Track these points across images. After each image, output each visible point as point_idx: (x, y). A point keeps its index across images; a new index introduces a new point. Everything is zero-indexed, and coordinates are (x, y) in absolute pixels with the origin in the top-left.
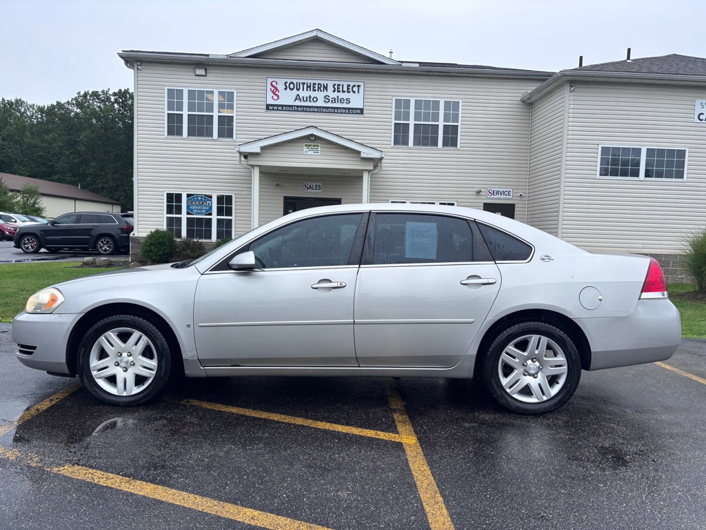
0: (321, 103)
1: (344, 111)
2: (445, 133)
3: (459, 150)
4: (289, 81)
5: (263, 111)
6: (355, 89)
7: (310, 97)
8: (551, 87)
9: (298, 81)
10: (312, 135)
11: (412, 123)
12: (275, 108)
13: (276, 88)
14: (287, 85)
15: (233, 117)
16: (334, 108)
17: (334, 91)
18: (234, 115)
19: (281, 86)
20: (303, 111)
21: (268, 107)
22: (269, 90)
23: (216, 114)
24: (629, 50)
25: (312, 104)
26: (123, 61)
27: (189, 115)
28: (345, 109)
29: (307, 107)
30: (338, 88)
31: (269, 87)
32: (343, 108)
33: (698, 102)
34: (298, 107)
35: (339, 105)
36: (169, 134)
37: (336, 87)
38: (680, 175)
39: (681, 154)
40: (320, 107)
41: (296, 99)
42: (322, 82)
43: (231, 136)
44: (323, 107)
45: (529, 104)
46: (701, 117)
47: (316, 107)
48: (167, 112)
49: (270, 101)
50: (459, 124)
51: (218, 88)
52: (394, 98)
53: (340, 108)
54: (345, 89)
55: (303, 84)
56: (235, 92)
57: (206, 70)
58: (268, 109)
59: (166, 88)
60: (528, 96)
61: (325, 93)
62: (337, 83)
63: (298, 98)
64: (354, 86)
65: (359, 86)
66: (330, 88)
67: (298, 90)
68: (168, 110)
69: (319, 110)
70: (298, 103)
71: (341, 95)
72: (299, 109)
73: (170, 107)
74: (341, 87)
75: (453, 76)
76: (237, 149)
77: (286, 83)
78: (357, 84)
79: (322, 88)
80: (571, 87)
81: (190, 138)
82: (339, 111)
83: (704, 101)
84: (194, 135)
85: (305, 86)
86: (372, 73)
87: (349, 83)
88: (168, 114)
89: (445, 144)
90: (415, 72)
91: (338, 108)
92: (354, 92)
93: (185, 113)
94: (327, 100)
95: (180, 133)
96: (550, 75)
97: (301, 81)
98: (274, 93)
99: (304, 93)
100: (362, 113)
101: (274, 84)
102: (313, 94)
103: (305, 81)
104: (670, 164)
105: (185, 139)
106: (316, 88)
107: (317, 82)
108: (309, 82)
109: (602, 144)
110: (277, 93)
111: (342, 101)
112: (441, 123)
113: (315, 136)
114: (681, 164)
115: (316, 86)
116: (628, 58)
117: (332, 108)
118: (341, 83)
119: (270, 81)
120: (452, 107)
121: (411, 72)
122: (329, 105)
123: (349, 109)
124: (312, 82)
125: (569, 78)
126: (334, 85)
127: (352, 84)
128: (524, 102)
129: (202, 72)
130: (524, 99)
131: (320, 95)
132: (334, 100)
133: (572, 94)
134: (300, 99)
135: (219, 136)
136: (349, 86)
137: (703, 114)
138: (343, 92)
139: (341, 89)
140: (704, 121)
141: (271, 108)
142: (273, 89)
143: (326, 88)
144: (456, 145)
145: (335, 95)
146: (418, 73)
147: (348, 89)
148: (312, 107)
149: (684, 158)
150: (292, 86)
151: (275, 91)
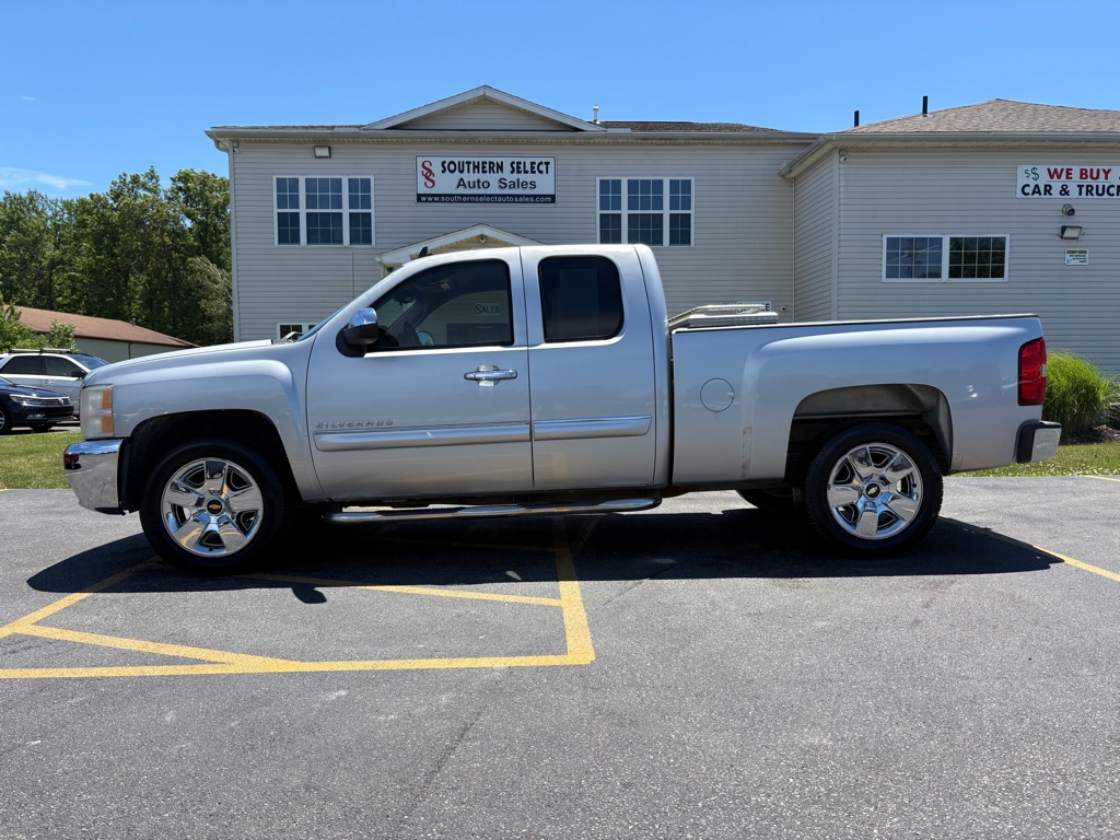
0: (494, 189)
1: (527, 199)
2: (672, 224)
3: (693, 249)
4: (448, 160)
5: (413, 204)
6: (543, 168)
7: (479, 181)
8: (816, 156)
9: (461, 159)
10: (482, 237)
11: (625, 212)
12: (430, 199)
13: (430, 171)
14: (446, 165)
15: (370, 214)
16: (514, 196)
17: (512, 172)
18: (372, 211)
19: (436, 168)
20: (469, 202)
21: (419, 197)
22: (420, 174)
23: (346, 211)
24: (925, 99)
25: (482, 191)
26: (212, 142)
27: (307, 214)
28: (529, 196)
29: (475, 196)
30: (519, 168)
31: (420, 169)
32: (526, 196)
33: (1021, 169)
34: (462, 196)
35: (520, 191)
36: (280, 242)
37: (515, 166)
38: (998, 273)
39: (1000, 243)
40: (494, 195)
41: (459, 185)
42: (495, 160)
43: (369, 242)
44: (498, 196)
45: (791, 178)
46: (1027, 190)
47: (487, 195)
48: (276, 211)
49: (422, 190)
50: (692, 212)
51: (347, 175)
52: (598, 179)
53: (522, 196)
54: (528, 168)
55: (468, 163)
56: (372, 178)
57: (330, 148)
58: (419, 200)
59: (275, 178)
60: (787, 169)
61: (500, 175)
62: (516, 160)
63: (461, 183)
64: (541, 163)
65: (547, 164)
66: (507, 168)
67: (461, 172)
68: (279, 207)
69: (493, 198)
70: (462, 190)
71: (523, 177)
72: (465, 198)
73: (281, 204)
74: (522, 166)
75: (680, 144)
76: (378, 260)
77: (444, 162)
78: (544, 160)
79: (495, 169)
80: (841, 156)
81: (311, 246)
82: (521, 199)
83: (1030, 168)
84: (316, 242)
85: (471, 166)
86: (565, 144)
87: (533, 160)
88: (279, 214)
89: (672, 242)
90: (625, 141)
91: (519, 196)
92: (541, 172)
93: (303, 211)
94: (503, 185)
95: (296, 240)
96: (815, 137)
97: (465, 159)
98: (427, 178)
99: (470, 177)
100: (553, 201)
101: (427, 165)
102: (483, 177)
103: (471, 160)
104: (984, 258)
105: (303, 248)
106: (487, 169)
107: (488, 160)
108: (476, 160)
109: (887, 233)
110: (431, 177)
111: (524, 185)
112: (666, 212)
113: (486, 237)
114: (1000, 258)
115: (487, 166)
116: (925, 111)
117: (510, 196)
118: (522, 160)
119: (420, 160)
120: (681, 189)
121: (620, 141)
122: (507, 191)
123: (535, 196)
124: (481, 160)
125: (836, 144)
126: (513, 163)
127: (537, 161)
128: (783, 176)
129: (325, 152)
130: (783, 172)
131: (493, 178)
132: (513, 185)
133: (842, 166)
134: (464, 185)
135: (351, 242)
136: (533, 163)
137: (1028, 185)
138: (526, 172)
139: (522, 169)
140: (1030, 196)
141: (424, 199)
142: (425, 172)
143: (500, 167)
144: (688, 242)
145: (515, 177)
146: (630, 141)
147: (532, 168)
148: (482, 195)
149: (1004, 249)
150: (452, 167)
151: (429, 174)
